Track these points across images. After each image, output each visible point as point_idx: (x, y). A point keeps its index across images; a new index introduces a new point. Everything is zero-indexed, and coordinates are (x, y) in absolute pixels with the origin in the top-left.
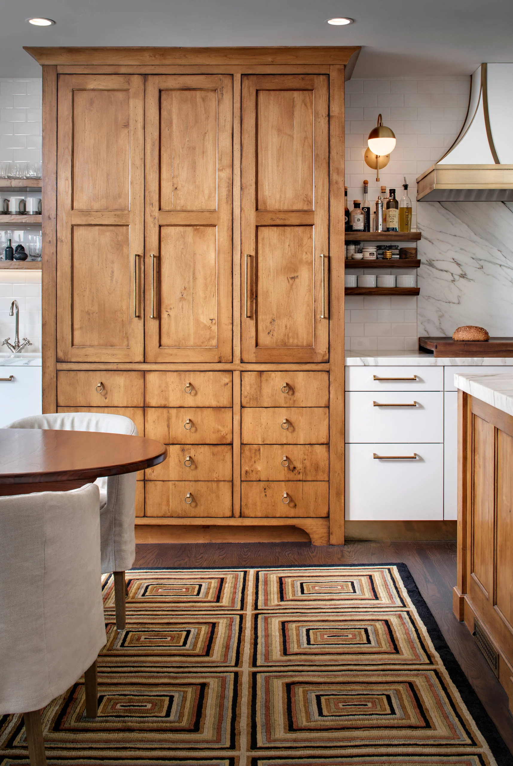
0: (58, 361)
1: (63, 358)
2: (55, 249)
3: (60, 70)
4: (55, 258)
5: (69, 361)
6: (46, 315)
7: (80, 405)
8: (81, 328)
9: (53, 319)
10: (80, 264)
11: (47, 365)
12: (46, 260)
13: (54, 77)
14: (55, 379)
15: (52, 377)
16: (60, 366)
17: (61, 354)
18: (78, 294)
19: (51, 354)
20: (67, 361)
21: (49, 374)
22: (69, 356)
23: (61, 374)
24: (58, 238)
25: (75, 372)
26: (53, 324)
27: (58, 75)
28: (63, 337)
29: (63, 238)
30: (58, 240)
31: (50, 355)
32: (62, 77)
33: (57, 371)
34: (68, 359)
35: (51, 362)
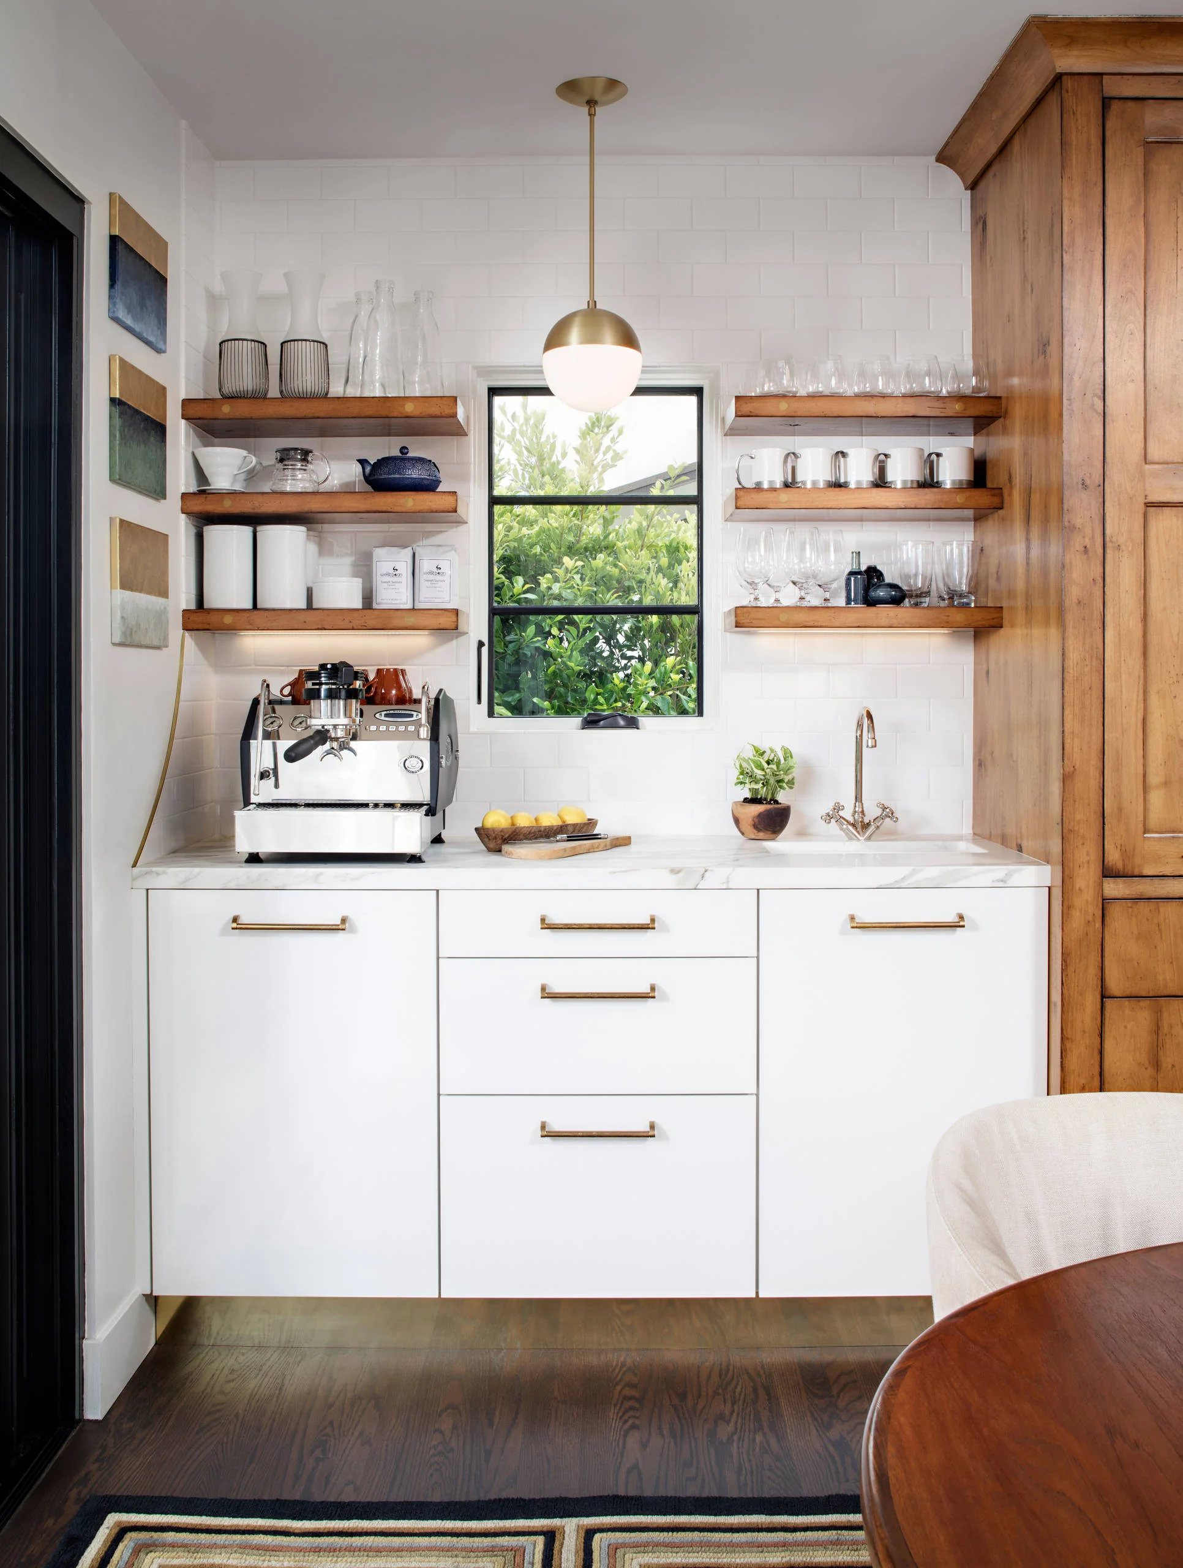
0: (1108, 873)
1: (1120, 865)
2: (1100, 569)
3: (1113, 87)
4: (1099, 593)
5: (1136, 872)
6: (1076, 749)
7: (1166, 994)
8: (1166, 783)
9: (1095, 761)
10: (1165, 609)
11: (1077, 887)
12: (1075, 600)
13: (1093, 107)
14: (1098, 925)
15: (1091, 919)
16: (1113, 888)
17: (1114, 856)
18: (1158, 692)
19: (1088, 855)
20: (1130, 873)
21: (1081, 911)
22: (1137, 860)
23: (1115, 910)
24: (1107, 539)
25: (1152, 905)
26: (1095, 774)
27: (1106, 102)
28: (1120, 809)
29: (1122, 540)
30: (1109, 545)
31: (1086, 859)
32: (1115, 107)
33: (1105, 902)
34: (1133, 867)
35: (1086, 878)
